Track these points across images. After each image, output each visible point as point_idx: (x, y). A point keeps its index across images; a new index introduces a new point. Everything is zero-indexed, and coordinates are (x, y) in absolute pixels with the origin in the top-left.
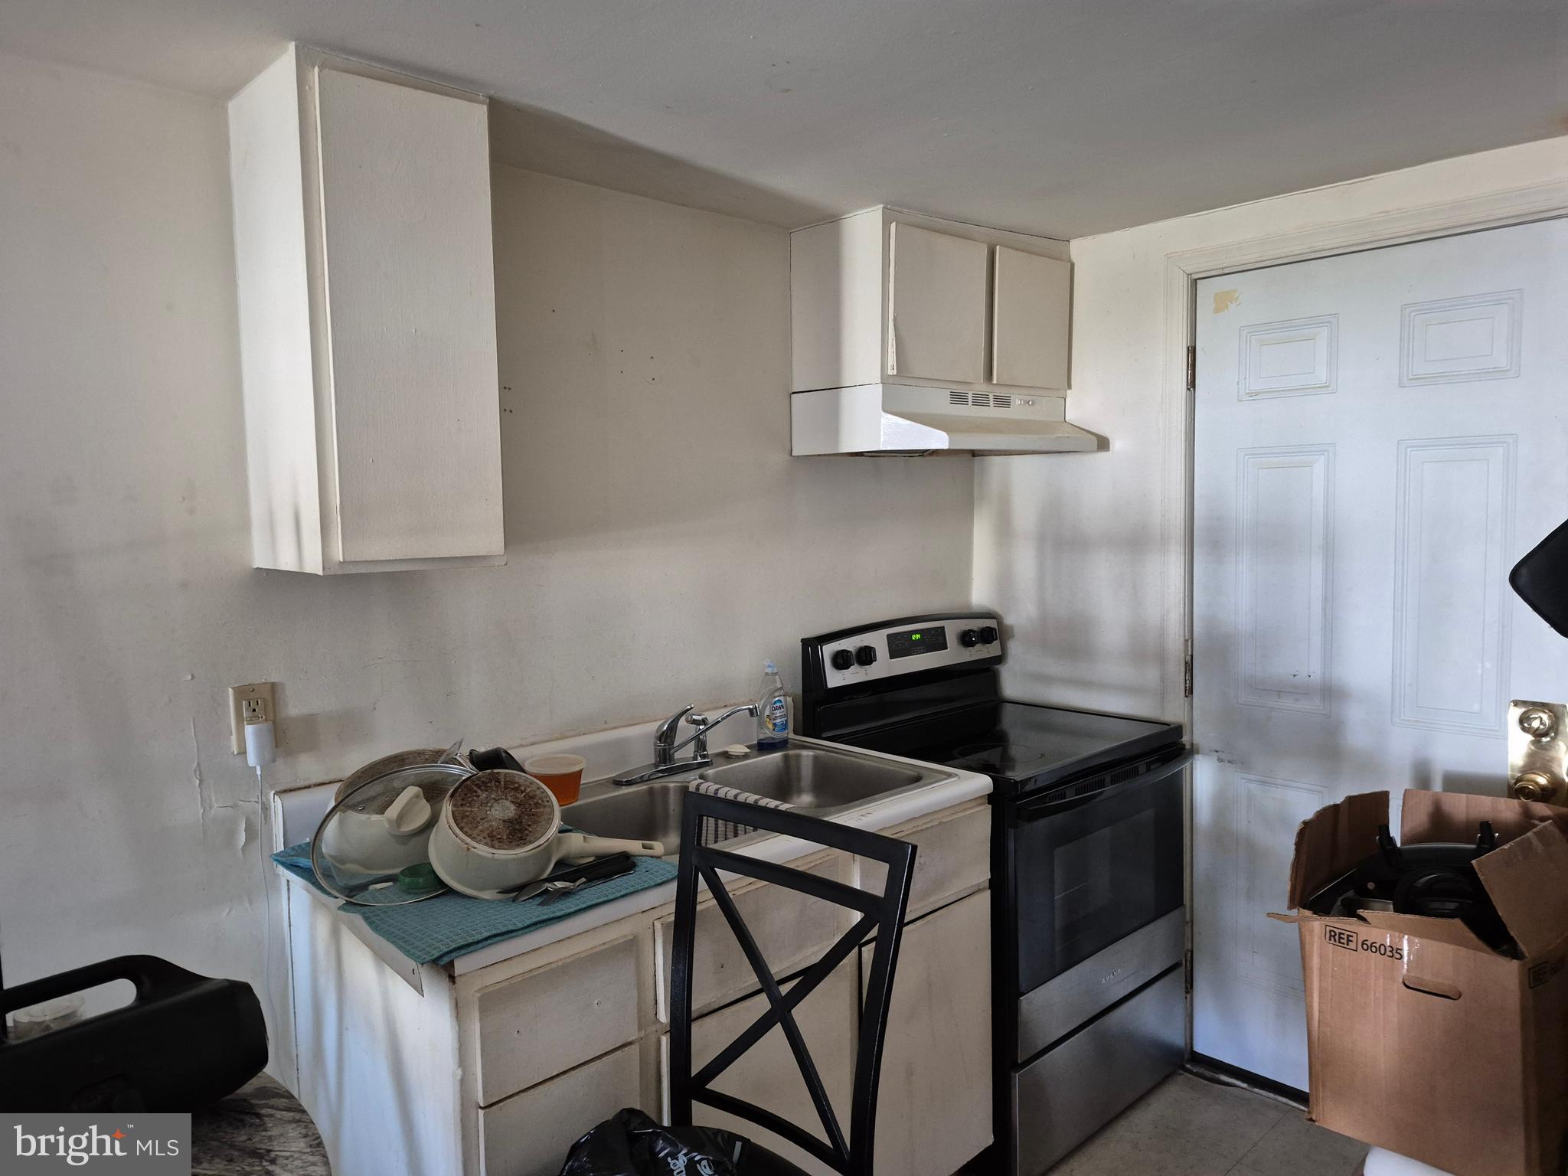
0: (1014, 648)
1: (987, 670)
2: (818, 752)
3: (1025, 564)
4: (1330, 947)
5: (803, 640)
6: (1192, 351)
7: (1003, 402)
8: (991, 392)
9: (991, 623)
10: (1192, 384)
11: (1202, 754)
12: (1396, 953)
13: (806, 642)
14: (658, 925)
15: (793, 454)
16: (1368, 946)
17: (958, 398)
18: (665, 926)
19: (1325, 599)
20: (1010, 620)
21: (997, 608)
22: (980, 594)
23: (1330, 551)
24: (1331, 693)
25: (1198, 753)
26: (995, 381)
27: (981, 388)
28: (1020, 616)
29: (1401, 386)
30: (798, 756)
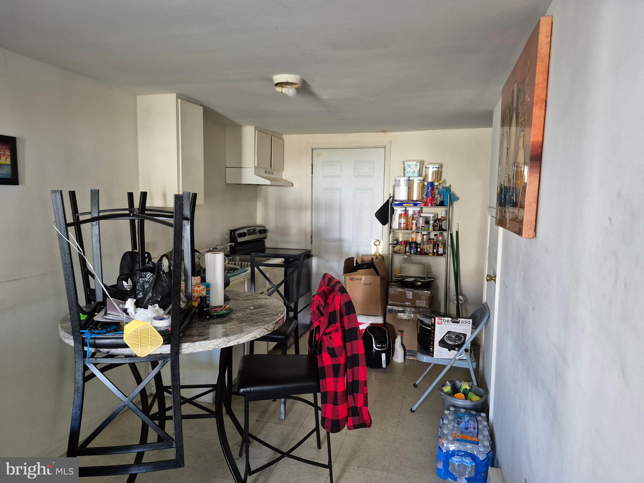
0: (269, 234)
1: (262, 240)
2: (240, 257)
3: (272, 214)
4: (350, 281)
5: (230, 231)
6: (312, 165)
7: (273, 173)
8: (271, 171)
9: (263, 228)
10: (312, 173)
11: (315, 256)
12: (361, 279)
13: (231, 231)
14: (246, 279)
15: (226, 183)
16: (357, 279)
17: (266, 172)
18: (248, 280)
19: (340, 221)
20: (267, 228)
21: (264, 225)
22: (259, 221)
23: (341, 210)
24: (341, 240)
25: (313, 256)
26: (272, 168)
27: (269, 170)
28: (270, 227)
29: (354, 177)
30: (236, 258)
